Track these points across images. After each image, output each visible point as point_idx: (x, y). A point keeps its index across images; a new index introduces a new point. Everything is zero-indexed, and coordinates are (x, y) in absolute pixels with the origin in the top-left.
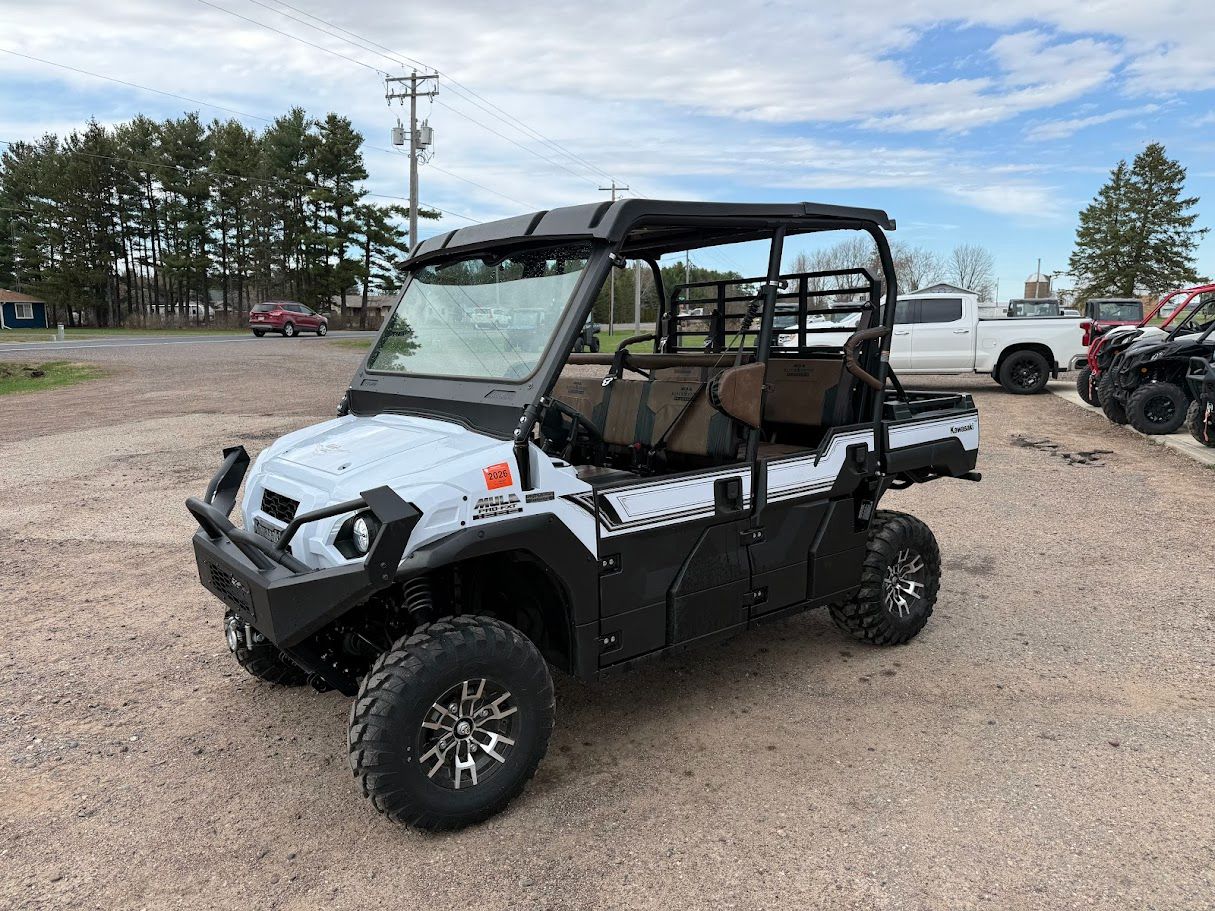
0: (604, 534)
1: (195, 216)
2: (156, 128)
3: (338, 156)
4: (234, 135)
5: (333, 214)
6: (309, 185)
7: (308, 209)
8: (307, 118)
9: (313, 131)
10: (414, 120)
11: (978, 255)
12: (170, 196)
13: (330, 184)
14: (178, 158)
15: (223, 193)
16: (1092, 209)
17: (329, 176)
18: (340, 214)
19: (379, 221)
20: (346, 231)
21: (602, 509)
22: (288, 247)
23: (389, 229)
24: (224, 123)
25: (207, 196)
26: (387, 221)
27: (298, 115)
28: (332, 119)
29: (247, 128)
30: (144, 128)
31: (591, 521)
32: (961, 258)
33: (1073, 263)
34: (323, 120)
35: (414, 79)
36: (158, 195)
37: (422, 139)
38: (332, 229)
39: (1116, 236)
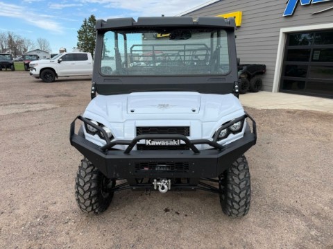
11: (45, 41)
16: (80, 31)
32: (40, 41)
33: (78, 45)
39: (88, 39)
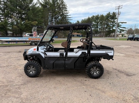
0: (45, 56)
1: (97, 25)
2: (94, 16)
3: (114, 17)
4: (102, 16)
5: (112, 24)
6: (110, 21)
7: (109, 23)
8: (111, 13)
9: (111, 14)
10: (119, 11)
12: (95, 23)
13: (112, 20)
14: (96, 19)
15: (100, 22)
17: (112, 19)
18: (113, 24)
19: (118, 24)
20: (113, 26)
21: (45, 54)
22: (106, 28)
23: (119, 25)
24: (101, 15)
25: (99, 23)
26: (119, 24)
27: (109, 13)
28: (114, 12)
29: (104, 15)
30: (93, 16)
31: (44, 55)
34: (112, 13)
35: (119, 6)
36: (94, 23)
37: (119, 14)
38: (112, 26)
